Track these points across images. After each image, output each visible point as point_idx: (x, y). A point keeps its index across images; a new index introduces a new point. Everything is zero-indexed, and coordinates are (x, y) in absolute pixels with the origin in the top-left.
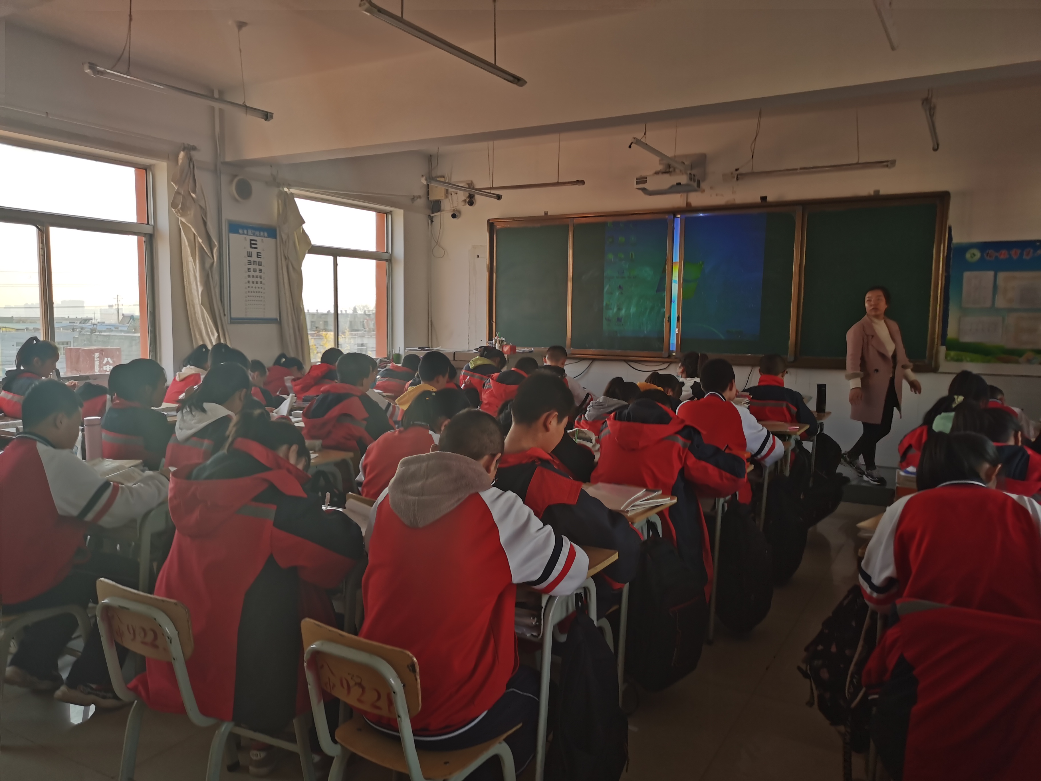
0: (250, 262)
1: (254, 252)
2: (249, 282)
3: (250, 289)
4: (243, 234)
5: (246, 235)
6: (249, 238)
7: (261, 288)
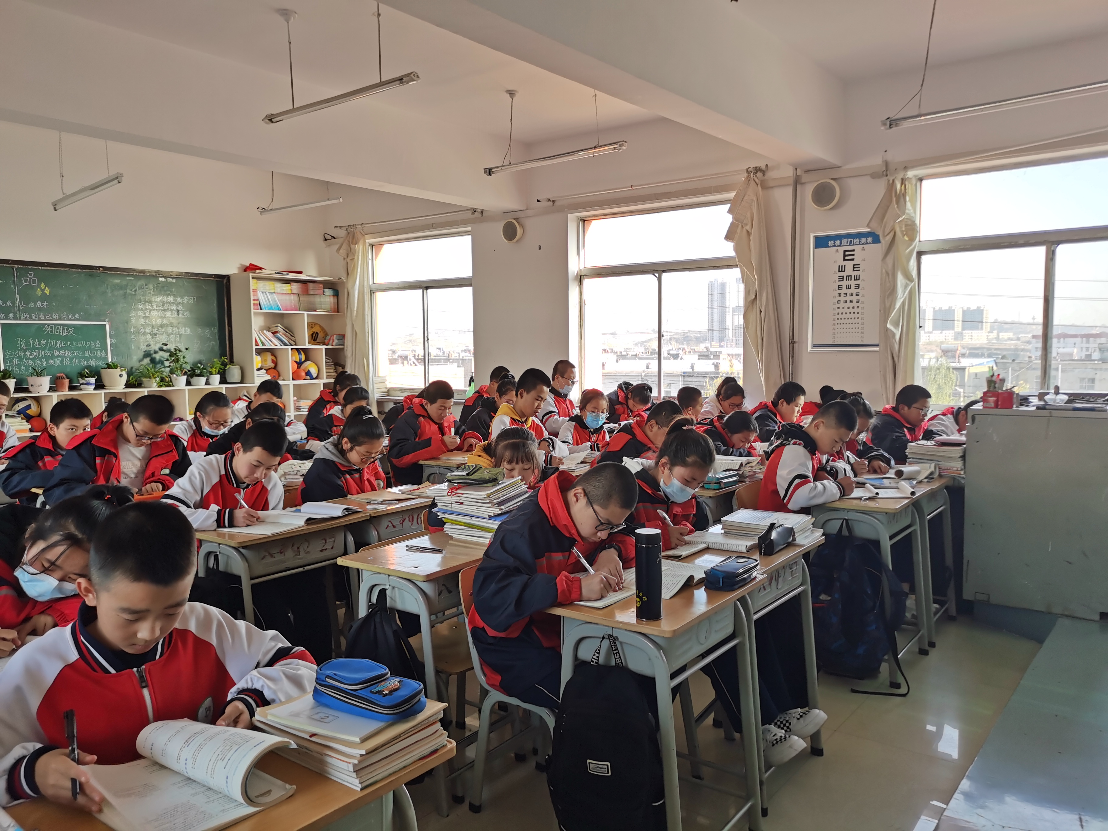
0: (841, 278)
1: (849, 265)
2: (839, 302)
3: (841, 310)
4: (834, 246)
5: (838, 246)
6: (841, 249)
7: (858, 307)
